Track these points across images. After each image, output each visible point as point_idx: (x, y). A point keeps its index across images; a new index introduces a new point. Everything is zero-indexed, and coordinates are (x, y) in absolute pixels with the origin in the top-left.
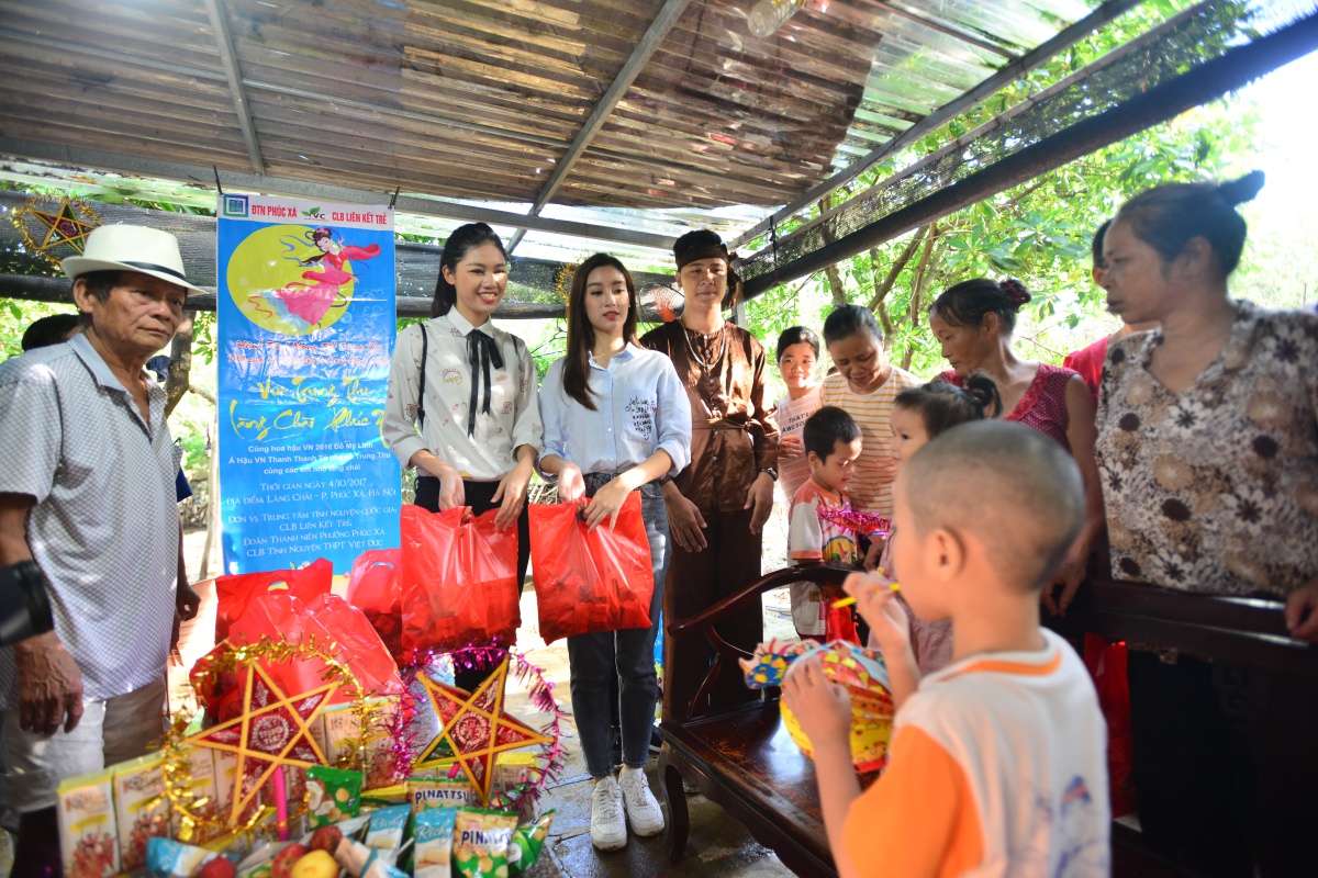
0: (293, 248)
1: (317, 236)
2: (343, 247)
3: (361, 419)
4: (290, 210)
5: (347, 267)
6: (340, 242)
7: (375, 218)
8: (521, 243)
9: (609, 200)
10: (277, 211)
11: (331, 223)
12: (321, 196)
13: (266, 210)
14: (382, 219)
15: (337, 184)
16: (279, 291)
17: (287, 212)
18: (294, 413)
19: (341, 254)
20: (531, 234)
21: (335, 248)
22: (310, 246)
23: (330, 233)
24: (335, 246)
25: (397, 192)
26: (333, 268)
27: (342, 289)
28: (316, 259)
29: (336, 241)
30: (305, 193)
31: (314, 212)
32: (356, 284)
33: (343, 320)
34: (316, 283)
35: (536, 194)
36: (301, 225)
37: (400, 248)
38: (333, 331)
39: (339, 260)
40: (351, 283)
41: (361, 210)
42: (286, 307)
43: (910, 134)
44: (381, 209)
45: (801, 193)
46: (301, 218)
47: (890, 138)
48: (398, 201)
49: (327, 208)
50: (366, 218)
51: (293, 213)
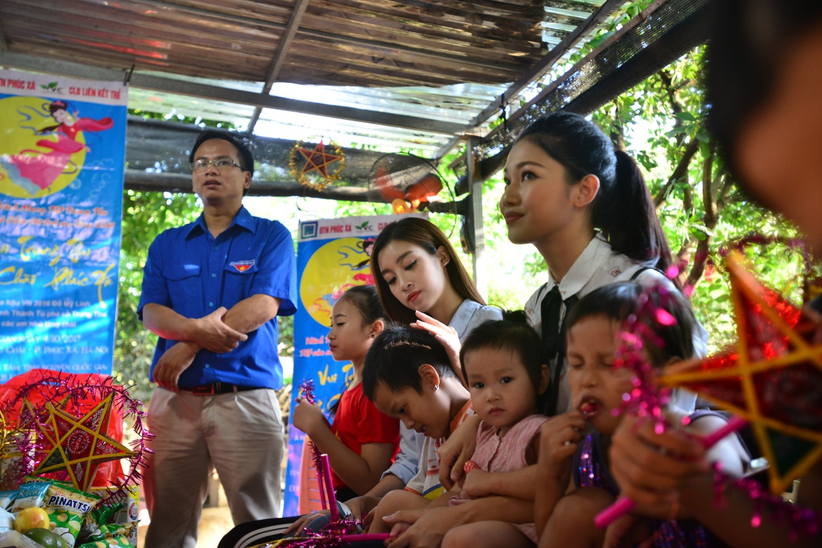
0: (29, 118)
1: (54, 108)
2: (78, 119)
3: (81, 278)
4: (29, 83)
5: (80, 137)
6: (75, 114)
7: (110, 94)
8: (258, 122)
9: (336, 79)
10: (17, 84)
11: (67, 96)
12: (59, 71)
13: (7, 83)
14: (116, 95)
15: (76, 61)
16: (13, 157)
17: (26, 85)
18: (17, 269)
19: (75, 126)
20: (266, 112)
21: (69, 119)
22: (47, 116)
23: (65, 105)
24: (69, 118)
25: (132, 69)
26: (66, 137)
27: (74, 157)
28: (51, 129)
29: (71, 113)
30: (43, 69)
31: (52, 85)
32: (88, 155)
33: (73, 186)
34: (48, 150)
35: (266, 74)
36: (40, 96)
37: (131, 123)
38: (63, 196)
39: (72, 130)
40: (82, 153)
41: (97, 85)
42: (18, 172)
43: (604, 10)
44: (117, 85)
45: (524, 71)
46: (39, 91)
47: (590, 14)
48: (133, 78)
49: (64, 82)
50: (102, 93)
51: (32, 86)
